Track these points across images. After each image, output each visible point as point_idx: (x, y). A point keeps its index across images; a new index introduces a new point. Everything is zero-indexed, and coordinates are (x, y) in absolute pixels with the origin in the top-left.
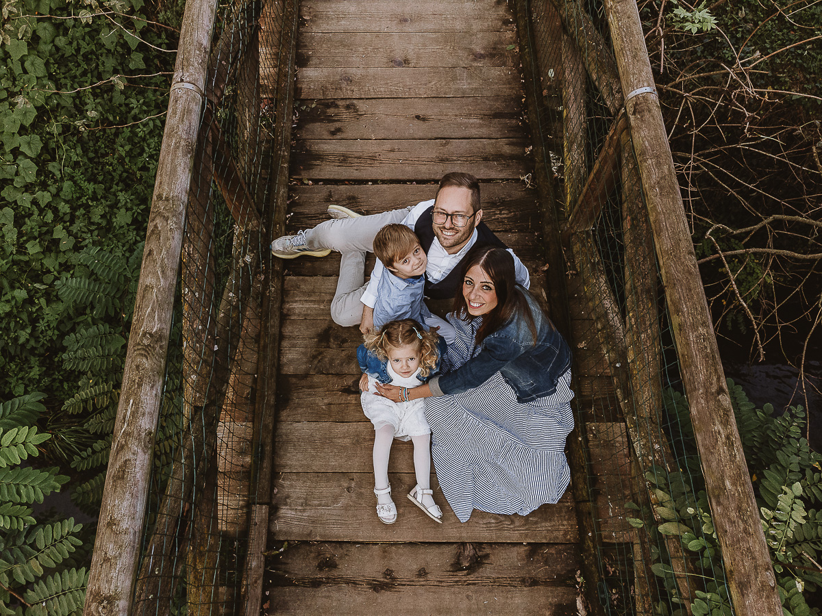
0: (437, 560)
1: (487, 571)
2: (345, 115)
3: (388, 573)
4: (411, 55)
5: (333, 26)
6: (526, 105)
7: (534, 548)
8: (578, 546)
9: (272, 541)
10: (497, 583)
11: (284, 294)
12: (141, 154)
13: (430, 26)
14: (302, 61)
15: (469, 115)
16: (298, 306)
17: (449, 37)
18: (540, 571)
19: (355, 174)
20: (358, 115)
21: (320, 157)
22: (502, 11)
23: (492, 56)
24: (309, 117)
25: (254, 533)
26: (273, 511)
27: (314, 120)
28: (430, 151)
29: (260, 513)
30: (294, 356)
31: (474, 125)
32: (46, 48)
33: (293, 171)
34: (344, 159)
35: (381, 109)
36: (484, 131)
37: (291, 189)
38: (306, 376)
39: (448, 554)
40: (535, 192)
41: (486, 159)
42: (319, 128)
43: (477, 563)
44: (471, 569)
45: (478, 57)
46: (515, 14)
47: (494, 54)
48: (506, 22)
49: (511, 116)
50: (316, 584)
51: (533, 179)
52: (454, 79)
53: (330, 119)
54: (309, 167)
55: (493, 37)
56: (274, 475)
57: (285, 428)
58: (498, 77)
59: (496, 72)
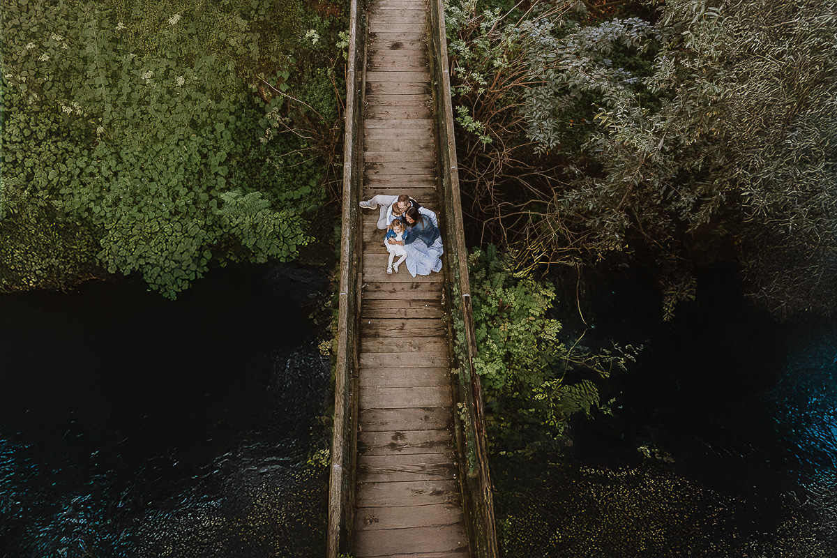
0: (407, 286)
1: (419, 289)
2: (379, 167)
3: (394, 289)
4: (400, 148)
5: (374, 138)
6: (436, 164)
7: (432, 283)
8: (444, 283)
9: (363, 282)
10: (422, 291)
11: (363, 220)
12: (273, 175)
13: (406, 138)
14: (365, 150)
15: (418, 168)
16: (367, 224)
17: (412, 141)
18: (434, 288)
19: (383, 186)
20: (384, 167)
21: (372, 180)
22: (430, 132)
23: (426, 148)
24: (367, 168)
25: (359, 279)
26: (363, 275)
27: (370, 169)
28: (406, 179)
29: (360, 274)
30: (367, 237)
31: (420, 171)
32: (232, 127)
33: (364, 185)
34: (379, 181)
35: (390, 165)
36: (423, 172)
37: (364, 190)
38: (370, 242)
39: (410, 285)
40: (437, 191)
41: (423, 181)
42: (371, 171)
43: (417, 287)
44: (415, 288)
45: (422, 148)
46: (434, 134)
47: (427, 147)
48: (431, 136)
49: (431, 168)
50: (375, 291)
51: (437, 187)
52: (414, 156)
53: (374, 169)
54: (369, 184)
55: (427, 141)
56: (363, 266)
57: (365, 255)
58: (428, 155)
59: (427, 153)
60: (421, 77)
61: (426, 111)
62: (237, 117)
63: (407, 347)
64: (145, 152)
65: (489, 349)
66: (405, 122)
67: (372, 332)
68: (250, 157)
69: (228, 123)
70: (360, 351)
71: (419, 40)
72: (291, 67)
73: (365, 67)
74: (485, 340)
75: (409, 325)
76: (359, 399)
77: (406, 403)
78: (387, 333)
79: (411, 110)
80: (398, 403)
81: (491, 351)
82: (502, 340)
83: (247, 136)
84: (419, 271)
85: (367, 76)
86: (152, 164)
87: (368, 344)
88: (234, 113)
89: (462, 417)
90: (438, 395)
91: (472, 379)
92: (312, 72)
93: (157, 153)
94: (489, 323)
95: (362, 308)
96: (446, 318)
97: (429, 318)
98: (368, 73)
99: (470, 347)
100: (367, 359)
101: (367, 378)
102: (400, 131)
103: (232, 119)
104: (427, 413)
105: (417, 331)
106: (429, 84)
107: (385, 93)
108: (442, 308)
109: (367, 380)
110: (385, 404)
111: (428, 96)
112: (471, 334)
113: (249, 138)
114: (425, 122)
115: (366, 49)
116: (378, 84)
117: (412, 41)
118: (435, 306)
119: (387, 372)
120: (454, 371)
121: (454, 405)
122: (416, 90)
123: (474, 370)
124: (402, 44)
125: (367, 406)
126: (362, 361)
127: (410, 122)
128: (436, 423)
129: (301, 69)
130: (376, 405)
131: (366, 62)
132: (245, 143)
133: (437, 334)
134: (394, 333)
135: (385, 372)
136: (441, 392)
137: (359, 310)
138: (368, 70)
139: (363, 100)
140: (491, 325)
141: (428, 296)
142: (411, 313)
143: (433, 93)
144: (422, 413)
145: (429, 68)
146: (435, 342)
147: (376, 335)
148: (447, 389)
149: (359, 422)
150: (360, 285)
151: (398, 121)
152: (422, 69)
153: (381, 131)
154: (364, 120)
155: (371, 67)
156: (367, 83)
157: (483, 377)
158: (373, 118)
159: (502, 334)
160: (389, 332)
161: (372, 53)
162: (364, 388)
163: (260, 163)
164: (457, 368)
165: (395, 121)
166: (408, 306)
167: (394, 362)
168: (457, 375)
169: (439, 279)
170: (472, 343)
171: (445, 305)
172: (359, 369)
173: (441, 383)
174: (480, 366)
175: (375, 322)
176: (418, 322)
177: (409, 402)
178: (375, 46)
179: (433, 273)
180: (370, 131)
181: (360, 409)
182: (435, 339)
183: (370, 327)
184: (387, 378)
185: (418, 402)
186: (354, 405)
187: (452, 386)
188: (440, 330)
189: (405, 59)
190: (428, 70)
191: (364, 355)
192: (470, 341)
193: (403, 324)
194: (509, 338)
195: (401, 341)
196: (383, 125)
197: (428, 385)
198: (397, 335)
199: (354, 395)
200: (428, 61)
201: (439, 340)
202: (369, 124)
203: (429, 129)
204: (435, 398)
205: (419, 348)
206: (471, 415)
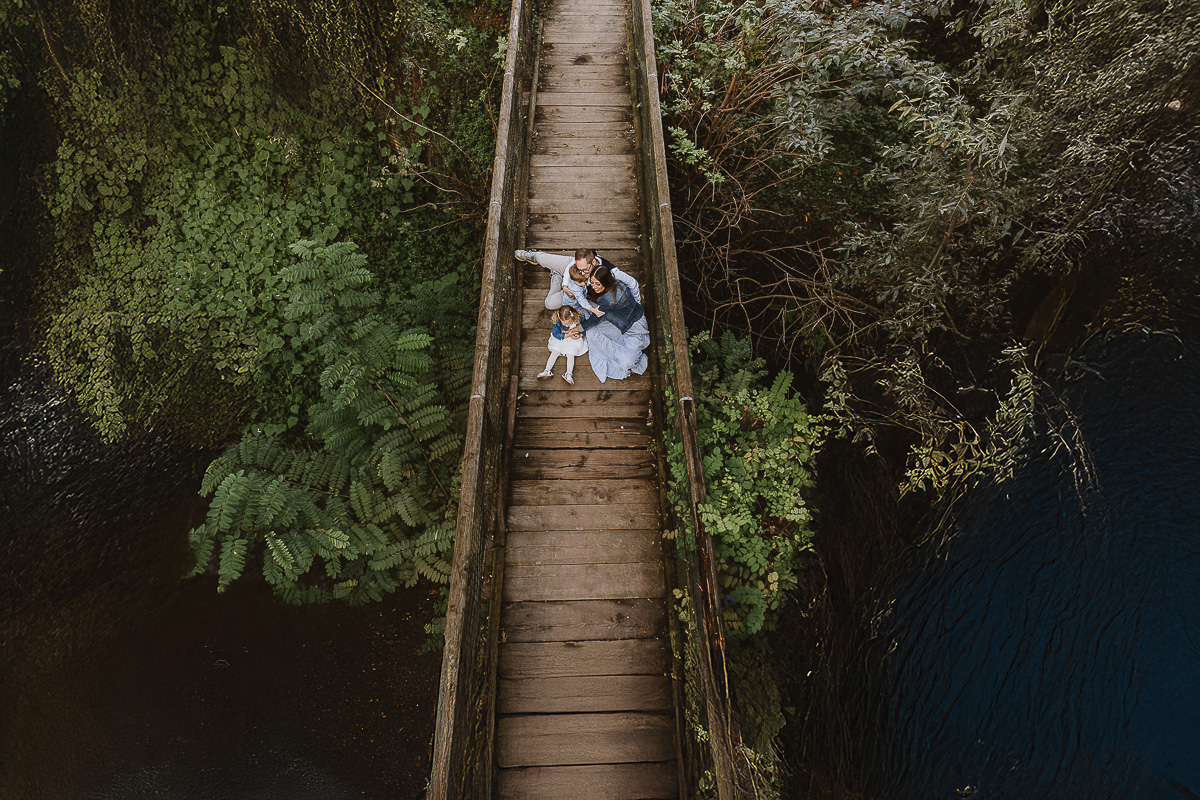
0: (590, 397)
1: (611, 400)
2: (552, 221)
3: (570, 401)
4: (585, 193)
5: (546, 180)
6: (639, 216)
7: (632, 392)
8: (651, 391)
9: (520, 391)
10: (616, 404)
11: (523, 296)
12: (405, 258)
13: (594, 180)
14: (531, 196)
15: (612, 221)
16: (529, 301)
17: (603, 184)
18: (634, 400)
19: (557, 247)
20: (558, 221)
21: (540, 239)
22: (630, 172)
23: (624, 194)
24: (533, 222)
25: (512, 385)
26: (520, 379)
27: (537, 223)
28: (593, 236)
29: (515, 378)
30: (528, 321)
31: (614, 225)
32: (348, 190)
34: (551, 240)
35: (569, 218)
36: (618, 228)
38: (533, 329)
39: (595, 395)
40: (641, 254)
41: (619, 240)
42: (539, 226)
43: (607, 397)
44: (605, 400)
45: (617, 194)
46: (636, 174)
47: (625, 193)
49: (632, 221)
50: (538, 405)
51: (641, 249)
52: (605, 204)
53: (544, 223)
54: (535, 243)
55: (625, 185)
56: (520, 366)
57: (524, 349)
58: (627, 203)
59: (626, 201)
60: (617, 99)
61: (624, 143)
62: (357, 177)
63: (588, 497)
64: (218, 226)
65: (726, 491)
66: (592, 158)
67: (531, 471)
68: (372, 234)
69: (343, 184)
70: (509, 502)
71: (616, 53)
72: (431, 101)
73: (535, 87)
74: (719, 476)
75: (593, 459)
76: (504, 584)
77: (584, 591)
78: (556, 472)
79: (601, 143)
80: (571, 591)
81: (730, 495)
82: (749, 477)
83: (370, 204)
84: (611, 372)
85: (537, 99)
86: (228, 243)
87: (525, 490)
88: (352, 172)
89: (683, 615)
90: (640, 578)
91: (697, 542)
92: (462, 106)
93: (238, 227)
94: (726, 447)
95: (516, 432)
96: (654, 447)
97: (627, 448)
98: (539, 95)
99: (694, 486)
100: (521, 517)
101: (519, 548)
102: (585, 170)
103: (349, 179)
104: (622, 609)
105: (606, 469)
106: (630, 108)
107: (563, 120)
108: (647, 431)
109: (519, 552)
110: (548, 593)
111: (627, 124)
112: (696, 464)
113: (372, 207)
114: (623, 158)
115: (537, 64)
116: (554, 108)
117: (605, 53)
118: (637, 429)
119: (552, 538)
120: (668, 535)
121: (668, 593)
122: (611, 116)
123: (702, 526)
124: (590, 57)
125: (518, 597)
126: (513, 520)
127: (600, 158)
128: (637, 626)
129: (447, 102)
130: (534, 595)
131: (536, 80)
132: (366, 214)
133: (640, 474)
134: (568, 472)
135: (549, 539)
136: (646, 572)
137: (511, 434)
138: (539, 90)
139: (530, 128)
140: (730, 452)
141: (625, 412)
142: (598, 440)
143: (636, 120)
144: (613, 609)
145: (629, 87)
146: (637, 488)
147: (538, 476)
148: (656, 566)
149: (502, 625)
150: (513, 395)
151: (582, 157)
152: (618, 89)
153: (556, 170)
154: (530, 155)
155: (544, 86)
156: (537, 107)
157: (718, 539)
158: (544, 153)
159: (749, 467)
160: (560, 471)
161: (546, 69)
162: (514, 565)
163: (387, 243)
164: (672, 529)
165: (577, 157)
166: (593, 429)
167: (567, 522)
168: (673, 541)
169: (644, 385)
170: (698, 479)
171: (653, 427)
172: (506, 534)
173: (645, 557)
174: (711, 518)
175: (537, 453)
176: (608, 454)
177: (591, 590)
178: (550, 60)
179: (633, 376)
180: (540, 170)
181: (506, 602)
182: (636, 482)
183: (528, 462)
184: (554, 548)
185: (606, 590)
186: (494, 594)
187: (663, 561)
188: (645, 467)
189: (594, 76)
190: (628, 90)
191: (516, 510)
192: (693, 475)
193: (583, 457)
194: (761, 473)
195: (578, 486)
196: (560, 163)
197: (623, 560)
198: (571, 475)
199: (495, 577)
200: (629, 79)
201: (643, 483)
202: (538, 161)
203: (629, 168)
204: (633, 583)
205: (609, 498)
206: (698, 612)
